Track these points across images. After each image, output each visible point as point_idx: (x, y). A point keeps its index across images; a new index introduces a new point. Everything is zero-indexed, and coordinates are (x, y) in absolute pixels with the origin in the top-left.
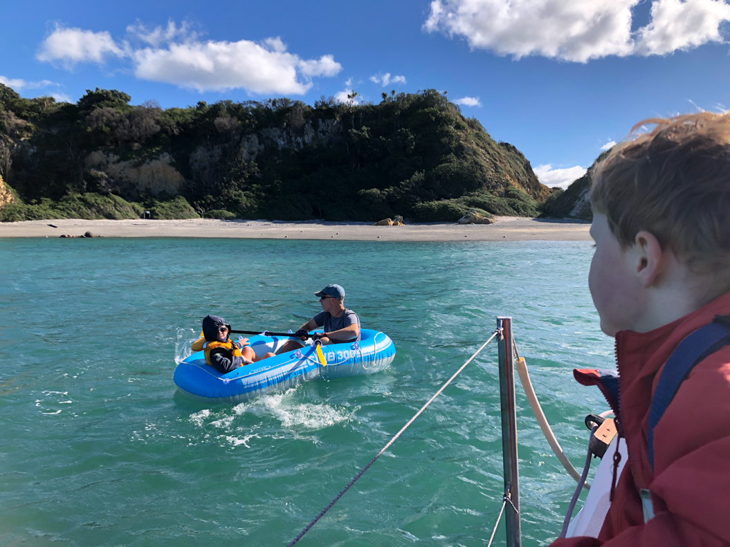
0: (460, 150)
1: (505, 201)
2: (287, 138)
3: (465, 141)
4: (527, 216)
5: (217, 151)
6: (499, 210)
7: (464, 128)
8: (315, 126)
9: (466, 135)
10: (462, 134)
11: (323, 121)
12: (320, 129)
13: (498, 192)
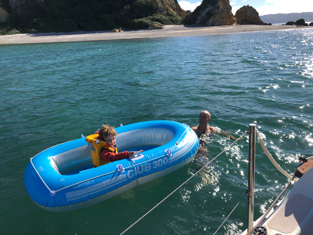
1: (167, 18)
6: (166, 22)
13: (164, 14)
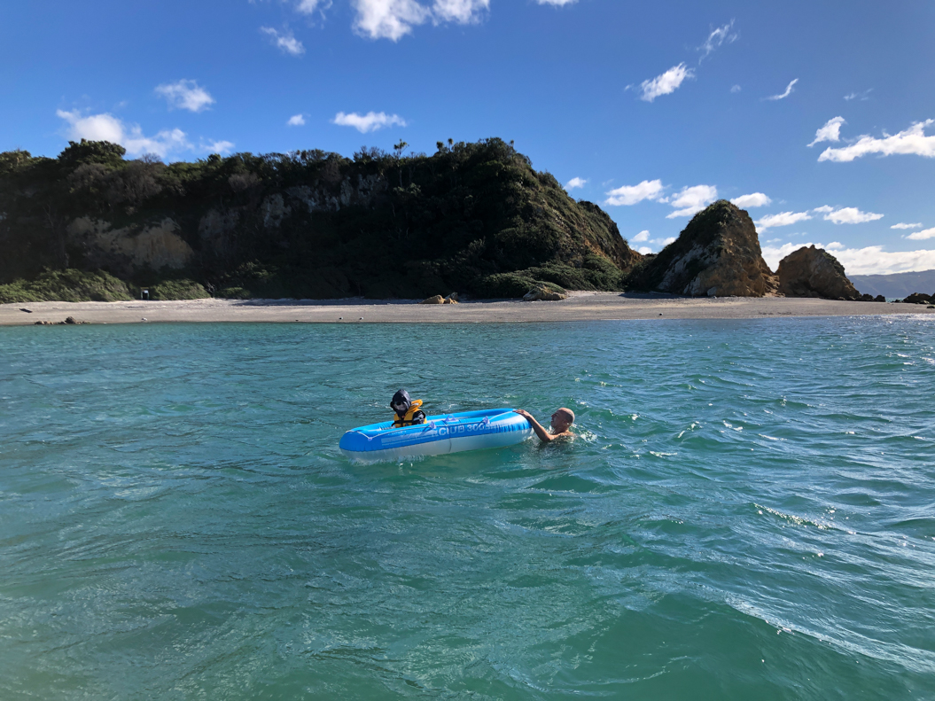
0: (528, 213)
1: (580, 272)
2: (319, 199)
3: (535, 200)
4: (606, 291)
5: (233, 215)
6: (573, 283)
7: (533, 184)
8: (354, 183)
9: (536, 193)
10: (531, 192)
11: (364, 177)
12: (361, 187)
13: (574, 262)
